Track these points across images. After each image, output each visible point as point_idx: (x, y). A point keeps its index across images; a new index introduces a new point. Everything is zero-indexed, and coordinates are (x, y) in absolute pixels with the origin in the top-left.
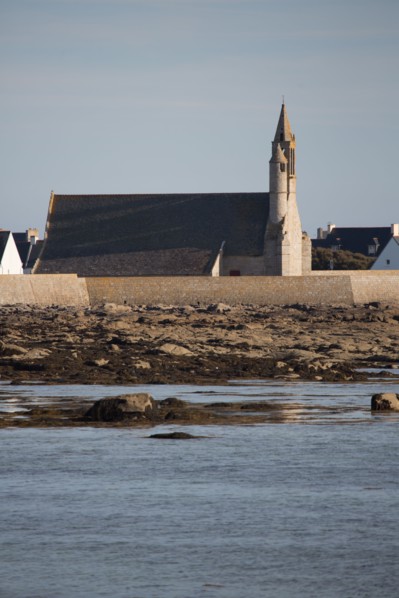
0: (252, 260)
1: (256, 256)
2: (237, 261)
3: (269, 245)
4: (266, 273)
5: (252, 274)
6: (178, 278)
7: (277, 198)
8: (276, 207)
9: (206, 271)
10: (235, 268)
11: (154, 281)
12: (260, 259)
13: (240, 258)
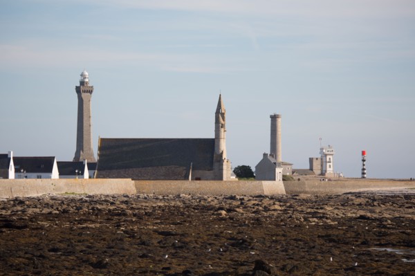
0: (208, 173)
1: (209, 170)
2: (199, 173)
3: (216, 165)
4: (214, 179)
5: (207, 180)
6: (179, 181)
7: (219, 141)
8: (219, 146)
9: (186, 178)
10: (198, 176)
11: (168, 182)
12: (211, 172)
13: (200, 172)
